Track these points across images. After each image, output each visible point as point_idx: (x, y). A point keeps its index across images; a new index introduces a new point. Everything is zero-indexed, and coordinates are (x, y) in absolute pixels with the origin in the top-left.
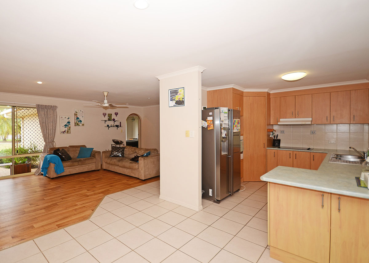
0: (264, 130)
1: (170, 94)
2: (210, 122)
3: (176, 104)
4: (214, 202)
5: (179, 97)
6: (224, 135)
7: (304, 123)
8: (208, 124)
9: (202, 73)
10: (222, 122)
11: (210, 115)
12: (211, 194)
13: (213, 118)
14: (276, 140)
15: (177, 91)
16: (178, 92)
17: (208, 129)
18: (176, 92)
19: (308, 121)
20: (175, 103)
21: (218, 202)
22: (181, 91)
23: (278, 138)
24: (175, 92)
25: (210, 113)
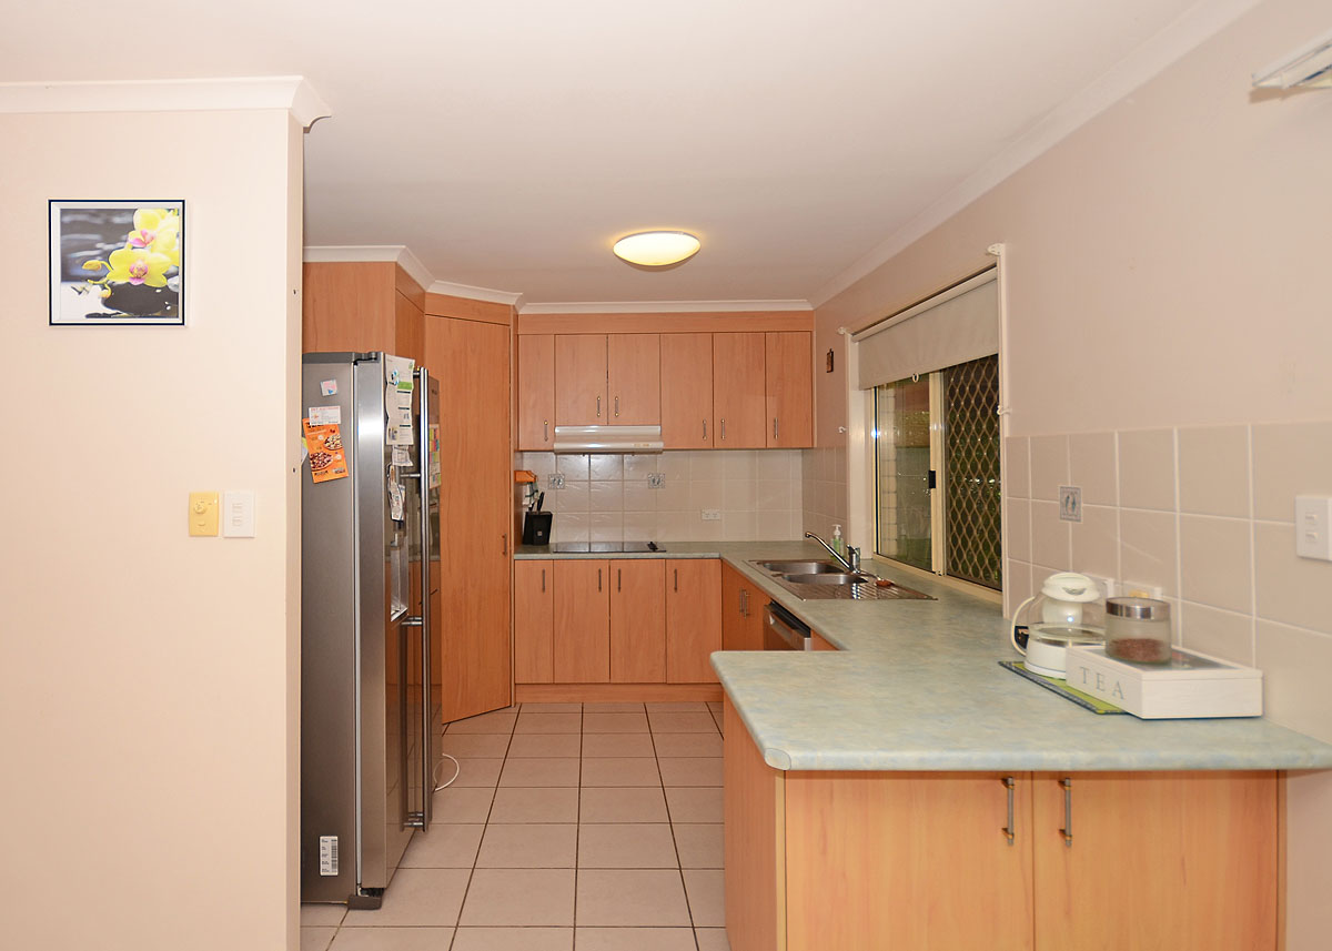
0: (505, 476)
1: (62, 234)
2: (321, 438)
3: (109, 311)
4: (353, 904)
5: (140, 264)
6: (397, 515)
7: (641, 445)
8: (310, 445)
9: (306, 130)
10: (393, 438)
11: (325, 393)
12: (329, 867)
13: (344, 415)
14: (535, 516)
15: (117, 220)
16: (131, 227)
17: (316, 479)
18: (108, 222)
19: (652, 438)
20: (107, 302)
21: (374, 898)
22: (155, 224)
23: (541, 510)
24: (98, 221)
25: (323, 385)
